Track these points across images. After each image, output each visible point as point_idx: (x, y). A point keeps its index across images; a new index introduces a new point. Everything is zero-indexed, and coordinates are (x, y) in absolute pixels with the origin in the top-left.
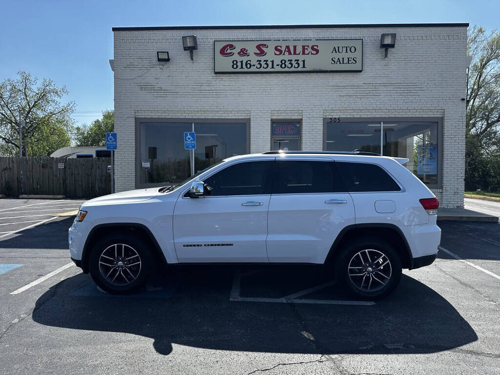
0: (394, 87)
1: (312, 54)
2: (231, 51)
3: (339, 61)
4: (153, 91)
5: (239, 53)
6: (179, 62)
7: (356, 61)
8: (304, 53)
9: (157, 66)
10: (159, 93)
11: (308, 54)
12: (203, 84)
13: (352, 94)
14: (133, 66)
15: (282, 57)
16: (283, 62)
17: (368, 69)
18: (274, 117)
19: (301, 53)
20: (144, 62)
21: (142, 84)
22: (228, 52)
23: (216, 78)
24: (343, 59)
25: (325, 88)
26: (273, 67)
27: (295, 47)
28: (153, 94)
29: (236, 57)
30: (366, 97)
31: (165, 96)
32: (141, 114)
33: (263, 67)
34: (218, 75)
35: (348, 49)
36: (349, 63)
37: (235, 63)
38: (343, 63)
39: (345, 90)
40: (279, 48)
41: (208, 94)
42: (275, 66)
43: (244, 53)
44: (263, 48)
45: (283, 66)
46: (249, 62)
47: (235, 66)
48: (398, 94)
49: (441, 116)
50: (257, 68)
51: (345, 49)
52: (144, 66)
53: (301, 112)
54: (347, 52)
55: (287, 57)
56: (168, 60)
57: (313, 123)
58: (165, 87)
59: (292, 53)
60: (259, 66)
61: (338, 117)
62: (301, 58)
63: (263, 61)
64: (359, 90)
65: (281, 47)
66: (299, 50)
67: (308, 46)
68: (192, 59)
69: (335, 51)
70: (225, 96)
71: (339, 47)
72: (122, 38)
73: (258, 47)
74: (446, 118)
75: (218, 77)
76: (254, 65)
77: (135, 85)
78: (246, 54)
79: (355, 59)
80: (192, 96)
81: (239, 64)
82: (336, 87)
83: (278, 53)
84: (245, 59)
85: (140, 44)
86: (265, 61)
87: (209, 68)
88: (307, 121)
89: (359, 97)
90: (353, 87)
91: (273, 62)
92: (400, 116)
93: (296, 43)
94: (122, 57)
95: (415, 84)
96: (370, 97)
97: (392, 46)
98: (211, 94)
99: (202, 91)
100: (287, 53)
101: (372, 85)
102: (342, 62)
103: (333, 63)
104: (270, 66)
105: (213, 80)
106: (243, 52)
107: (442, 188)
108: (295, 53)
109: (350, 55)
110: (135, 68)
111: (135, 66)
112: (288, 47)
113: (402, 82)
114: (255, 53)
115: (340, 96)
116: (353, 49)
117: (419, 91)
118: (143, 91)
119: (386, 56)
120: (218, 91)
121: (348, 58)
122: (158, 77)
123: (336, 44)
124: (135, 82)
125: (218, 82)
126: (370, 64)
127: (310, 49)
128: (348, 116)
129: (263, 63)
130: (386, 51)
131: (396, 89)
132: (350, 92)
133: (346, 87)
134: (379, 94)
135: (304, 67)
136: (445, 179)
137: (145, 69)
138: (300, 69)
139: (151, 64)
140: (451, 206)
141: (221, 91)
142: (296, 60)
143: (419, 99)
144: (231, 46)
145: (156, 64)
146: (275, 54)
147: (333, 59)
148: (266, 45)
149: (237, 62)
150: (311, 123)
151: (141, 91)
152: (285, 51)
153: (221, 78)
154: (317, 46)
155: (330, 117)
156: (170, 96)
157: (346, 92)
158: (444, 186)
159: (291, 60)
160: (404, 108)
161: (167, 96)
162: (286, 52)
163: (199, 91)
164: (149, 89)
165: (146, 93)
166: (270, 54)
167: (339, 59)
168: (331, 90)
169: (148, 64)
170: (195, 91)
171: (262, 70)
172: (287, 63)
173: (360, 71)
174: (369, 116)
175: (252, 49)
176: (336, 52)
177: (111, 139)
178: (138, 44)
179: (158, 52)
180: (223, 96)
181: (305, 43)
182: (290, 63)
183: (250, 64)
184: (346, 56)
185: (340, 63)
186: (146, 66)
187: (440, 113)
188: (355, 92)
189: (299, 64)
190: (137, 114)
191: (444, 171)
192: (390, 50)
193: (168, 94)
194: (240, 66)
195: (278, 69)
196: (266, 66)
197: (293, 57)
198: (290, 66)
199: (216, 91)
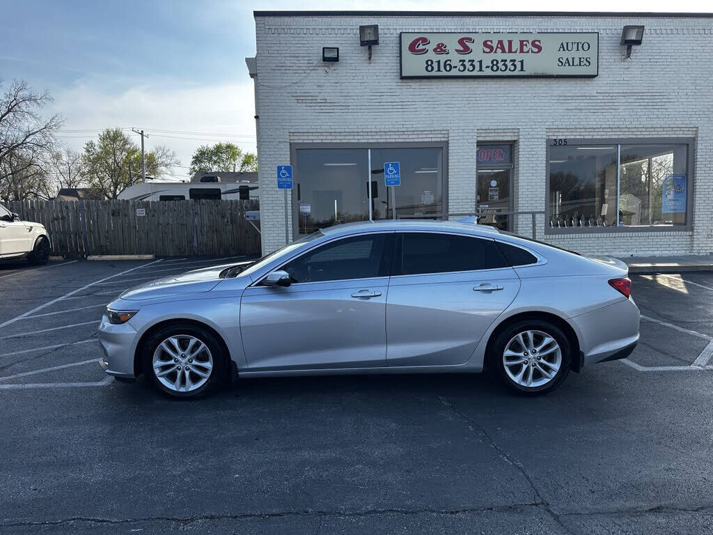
0: (636, 98)
1: (532, 52)
2: (423, 47)
3: (568, 62)
4: (314, 105)
5: (435, 50)
6: (351, 62)
7: (589, 63)
8: (522, 51)
9: (319, 68)
10: (322, 108)
11: (528, 52)
12: (384, 94)
13: (583, 107)
14: (285, 68)
15: (492, 56)
16: (495, 63)
17: (604, 73)
18: (480, 139)
19: (519, 51)
20: (301, 62)
21: (299, 94)
22: (419, 48)
23: (401, 84)
24: (573, 59)
25: (548, 98)
26: (481, 70)
27: (510, 42)
28: (314, 108)
29: (431, 55)
30: (601, 111)
31: (331, 111)
32: (296, 138)
33: (468, 70)
34: (405, 81)
35: (580, 46)
36: (580, 65)
37: (429, 64)
38: (573, 65)
39: (573, 101)
40: (489, 43)
41: (391, 107)
42: (484, 68)
43: (442, 50)
44: (467, 43)
45: (495, 68)
46: (448, 62)
47: (430, 68)
48: (642, 107)
49: (694, 136)
50: (459, 70)
51: (575, 46)
52: (301, 68)
53: (517, 131)
54: (578, 50)
55: (499, 56)
56: (336, 59)
57: (532, 147)
58: (331, 98)
59: (507, 51)
60: (462, 68)
61: (564, 137)
62: (518, 57)
63: (467, 61)
64: (591, 101)
65: (491, 41)
66: (516, 46)
67: (528, 41)
68: (370, 58)
69: (563, 48)
70: (415, 110)
71: (567, 43)
72: (267, 27)
73: (461, 42)
74: (699, 139)
75: (403, 84)
76: (456, 67)
77: (289, 95)
78: (445, 51)
79: (588, 59)
80: (369, 111)
81: (435, 65)
82: (561, 98)
83: (488, 50)
84: (443, 58)
85: (293, 36)
86: (470, 61)
87: (392, 71)
88: (526, 143)
89: (591, 111)
90: (584, 98)
91: (481, 62)
92: (642, 136)
93: (510, 37)
94: (269, 55)
95: (663, 94)
96: (605, 111)
97: (638, 42)
98: (394, 107)
99: (383, 104)
100: (499, 51)
101: (607, 95)
102: (571, 64)
103: (560, 64)
104: (477, 68)
105: (398, 87)
106: (440, 49)
107: (692, 230)
108: (510, 51)
109: (581, 54)
110: (287, 71)
111: (288, 68)
112: (501, 42)
113: (647, 91)
114: (456, 50)
115: (567, 109)
116: (586, 47)
117: (668, 104)
118: (300, 104)
119: (629, 55)
120: (405, 103)
121: (580, 59)
122: (322, 84)
123: (565, 39)
124: (288, 91)
125: (404, 90)
126: (605, 67)
127: (530, 46)
128: (578, 137)
129: (467, 64)
130: (629, 49)
131: (638, 101)
132: (581, 104)
133: (576, 98)
134: (617, 108)
135: (522, 70)
136: (696, 218)
137: (303, 71)
138: (516, 73)
139: (310, 65)
140: (703, 253)
141: (409, 103)
142: (511, 61)
143: (667, 113)
144: (425, 41)
145: (319, 64)
146: (484, 52)
147: (561, 59)
148: (471, 39)
149: (432, 62)
150: (530, 147)
151: (298, 105)
152: (497, 47)
153: (408, 84)
154: (539, 41)
155: (555, 138)
156: (337, 111)
157: (574, 104)
158: (695, 228)
159: (506, 61)
160: (648, 126)
161: (335, 111)
162: (498, 49)
163: (378, 104)
164: (308, 101)
165: (305, 108)
166: (477, 52)
167: (567, 59)
168: (555, 101)
169: (306, 65)
170: (373, 104)
171: (466, 73)
172: (500, 65)
173: (596, 76)
174: (604, 137)
175: (453, 44)
176: (564, 50)
177: (284, 174)
178: (291, 35)
179: (324, 48)
180: (412, 110)
181: (523, 37)
182: (504, 64)
183: (450, 65)
184: (577, 55)
185: (569, 65)
186: (304, 68)
187: (691, 133)
188: (586, 104)
189: (515, 66)
190: (292, 138)
191: (696, 207)
192: (634, 47)
193: (335, 108)
194: (436, 68)
195: (488, 72)
196: (471, 68)
197: (508, 57)
198: (503, 68)
199: (402, 104)
